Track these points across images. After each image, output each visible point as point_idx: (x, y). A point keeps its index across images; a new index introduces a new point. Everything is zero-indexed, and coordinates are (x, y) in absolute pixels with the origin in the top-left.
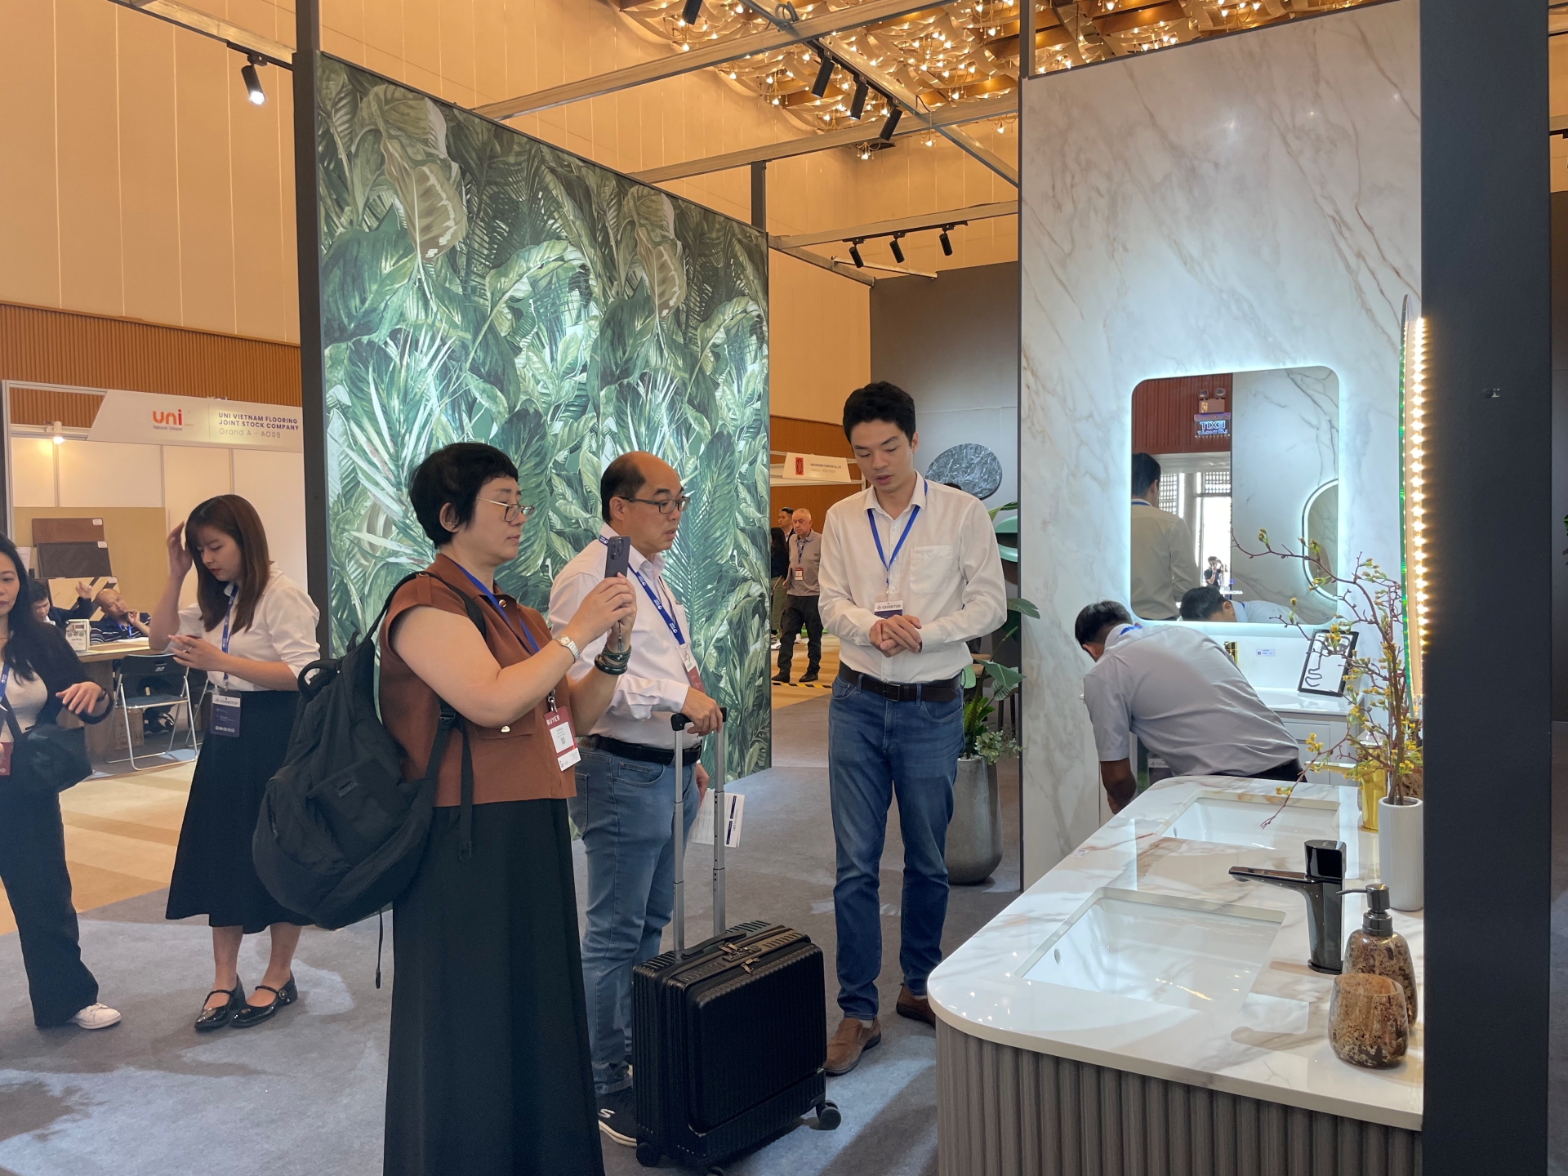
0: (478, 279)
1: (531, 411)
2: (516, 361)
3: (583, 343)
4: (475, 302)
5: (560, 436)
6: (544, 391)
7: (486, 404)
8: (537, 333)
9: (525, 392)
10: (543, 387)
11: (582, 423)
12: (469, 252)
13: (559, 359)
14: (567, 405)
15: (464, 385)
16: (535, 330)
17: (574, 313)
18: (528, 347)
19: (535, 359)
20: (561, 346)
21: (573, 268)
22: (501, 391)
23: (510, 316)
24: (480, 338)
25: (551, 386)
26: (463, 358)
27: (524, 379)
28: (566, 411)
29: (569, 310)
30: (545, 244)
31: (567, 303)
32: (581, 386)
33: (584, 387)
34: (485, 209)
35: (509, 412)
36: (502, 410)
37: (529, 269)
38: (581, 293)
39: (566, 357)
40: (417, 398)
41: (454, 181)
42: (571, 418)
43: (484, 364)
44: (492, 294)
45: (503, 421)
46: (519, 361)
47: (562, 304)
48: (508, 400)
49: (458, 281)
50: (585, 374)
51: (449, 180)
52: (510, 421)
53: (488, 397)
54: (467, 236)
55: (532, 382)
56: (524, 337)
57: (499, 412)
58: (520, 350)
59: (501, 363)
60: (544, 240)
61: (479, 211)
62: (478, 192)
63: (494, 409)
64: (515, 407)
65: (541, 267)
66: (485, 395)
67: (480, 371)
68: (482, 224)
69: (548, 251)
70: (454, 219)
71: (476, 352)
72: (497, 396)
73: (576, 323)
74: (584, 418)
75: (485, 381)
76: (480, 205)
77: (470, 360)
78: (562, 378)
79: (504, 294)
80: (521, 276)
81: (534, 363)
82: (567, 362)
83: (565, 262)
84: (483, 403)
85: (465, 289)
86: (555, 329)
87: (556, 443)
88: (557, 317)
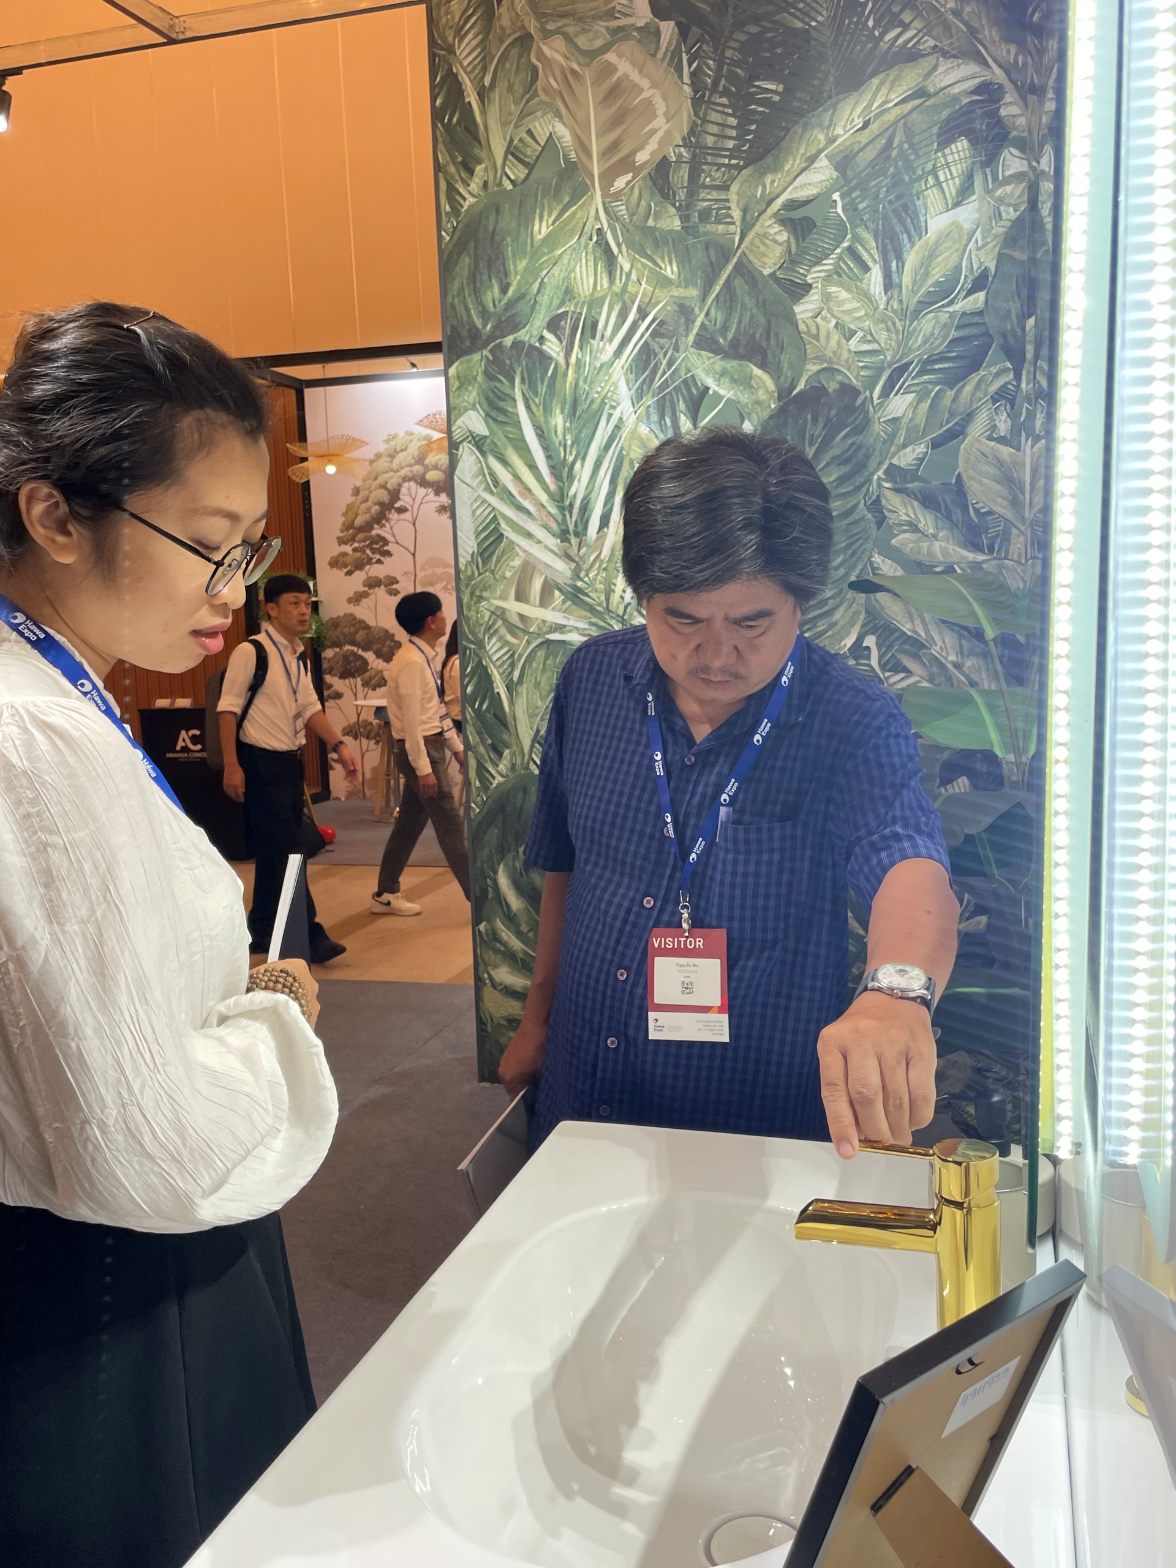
0: (715, 195)
1: (832, 387)
2: (797, 309)
3: (978, 235)
4: (705, 234)
5: (905, 420)
6: (865, 347)
7: (726, 392)
8: (851, 250)
9: (817, 358)
10: (863, 340)
11: (968, 388)
12: (694, 156)
13: (907, 280)
14: (931, 361)
15: (683, 372)
16: (846, 244)
17: (952, 188)
18: (827, 279)
19: (844, 295)
20: (912, 258)
21: (956, 98)
22: (763, 366)
23: (783, 237)
24: (717, 289)
25: (883, 336)
26: (682, 329)
27: (817, 337)
28: (921, 373)
29: (938, 184)
30: (875, 81)
31: (934, 172)
32: (965, 321)
33: (976, 320)
34: (730, 72)
35: (780, 398)
36: (762, 395)
37: (832, 140)
38: (973, 143)
39: (927, 274)
40: (595, 406)
41: (665, 54)
42: (937, 383)
43: (725, 329)
44: (745, 211)
45: (765, 414)
46: (803, 310)
47: (919, 178)
48: (776, 378)
49: (673, 210)
50: (981, 296)
51: (654, 55)
52: (781, 412)
53: (733, 381)
54: (692, 132)
55: (835, 337)
56: (816, 264)
57: (757, 402)
58: (810, 286)
59: (762, 320)
60: (874, 74)
61: (716, 82)
62: (715, 51)
63: (745, 398)
64: (793, 386)
65: (866, 124)
66: (726, 380)
67: (717, 342)
68: (724, 100)
69: (884, 91)
70: (664, 114)
71: (707, 314)
72: (751, 378)
73: (957, 204)
74: (975, 378)
75: (727, 356)
76: (719, 69)
77: (695, 331)
78: (916, 314)
79: (770, 203)
80: (812, 160)
81: (841, 303)
82: (930, 282)
83: (929, 96)
84: (722, 392)
85: (684, 219)
86: (898, 228)
87: (892, 436)
88: (905, 208)
